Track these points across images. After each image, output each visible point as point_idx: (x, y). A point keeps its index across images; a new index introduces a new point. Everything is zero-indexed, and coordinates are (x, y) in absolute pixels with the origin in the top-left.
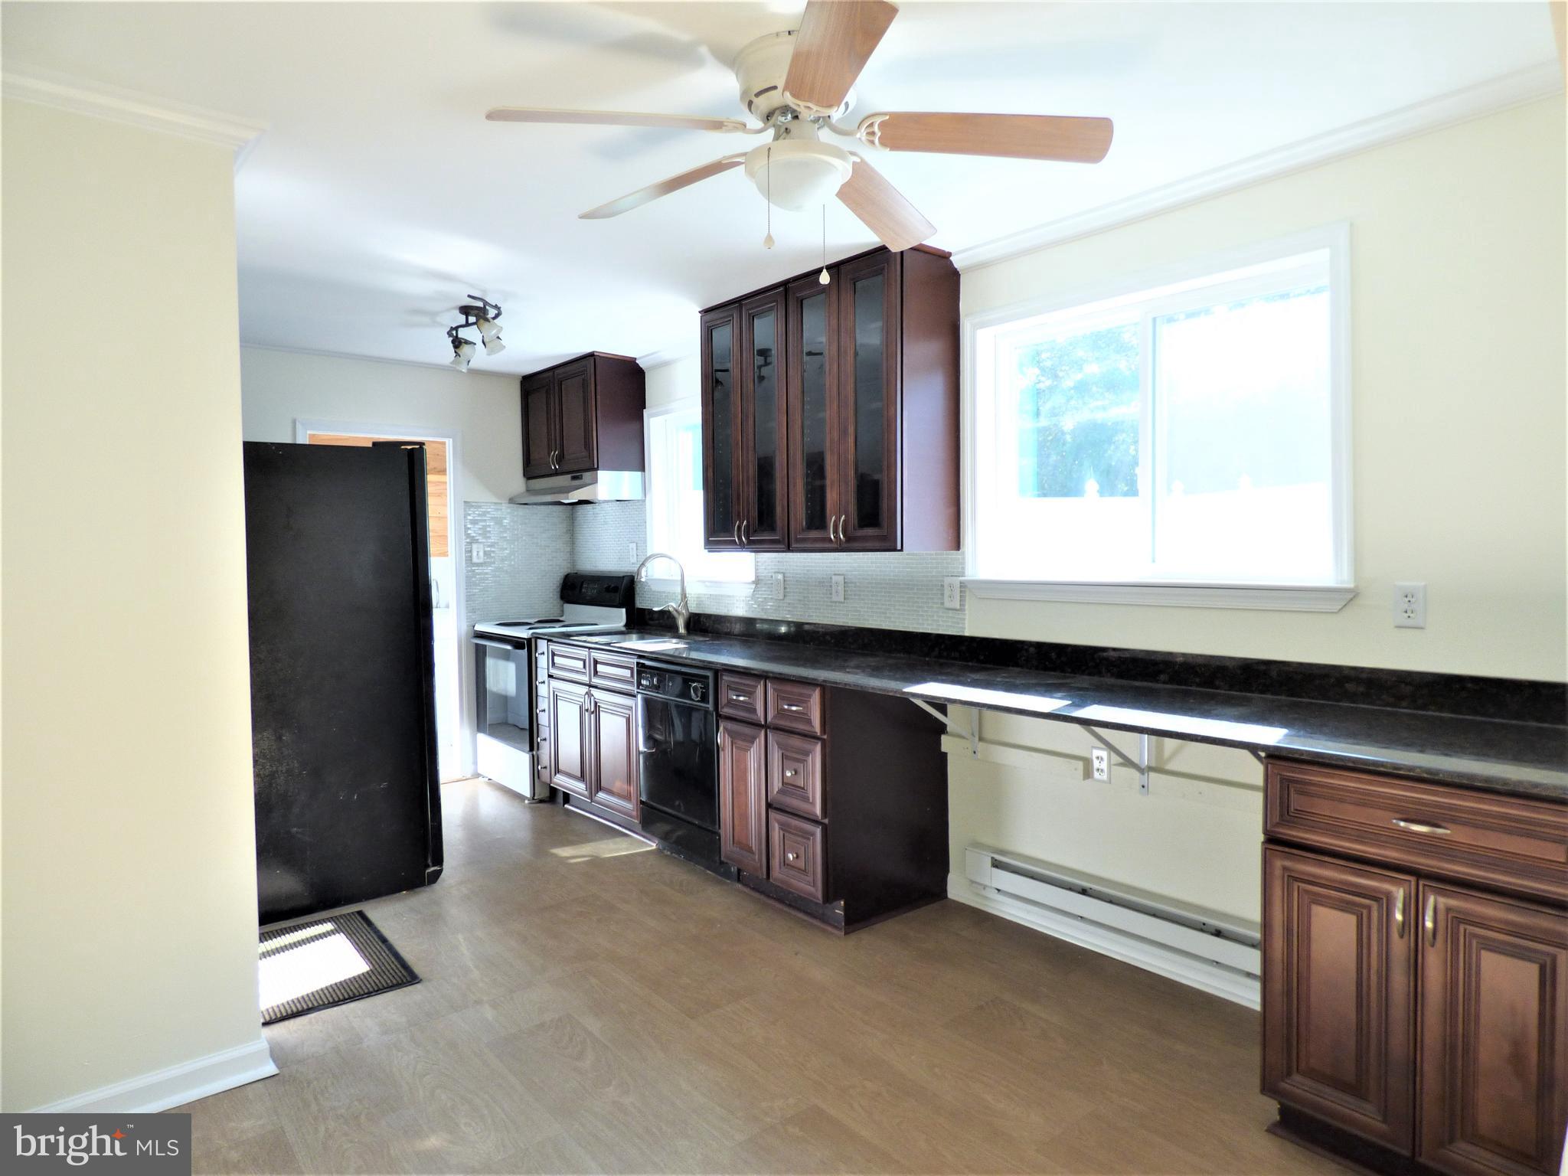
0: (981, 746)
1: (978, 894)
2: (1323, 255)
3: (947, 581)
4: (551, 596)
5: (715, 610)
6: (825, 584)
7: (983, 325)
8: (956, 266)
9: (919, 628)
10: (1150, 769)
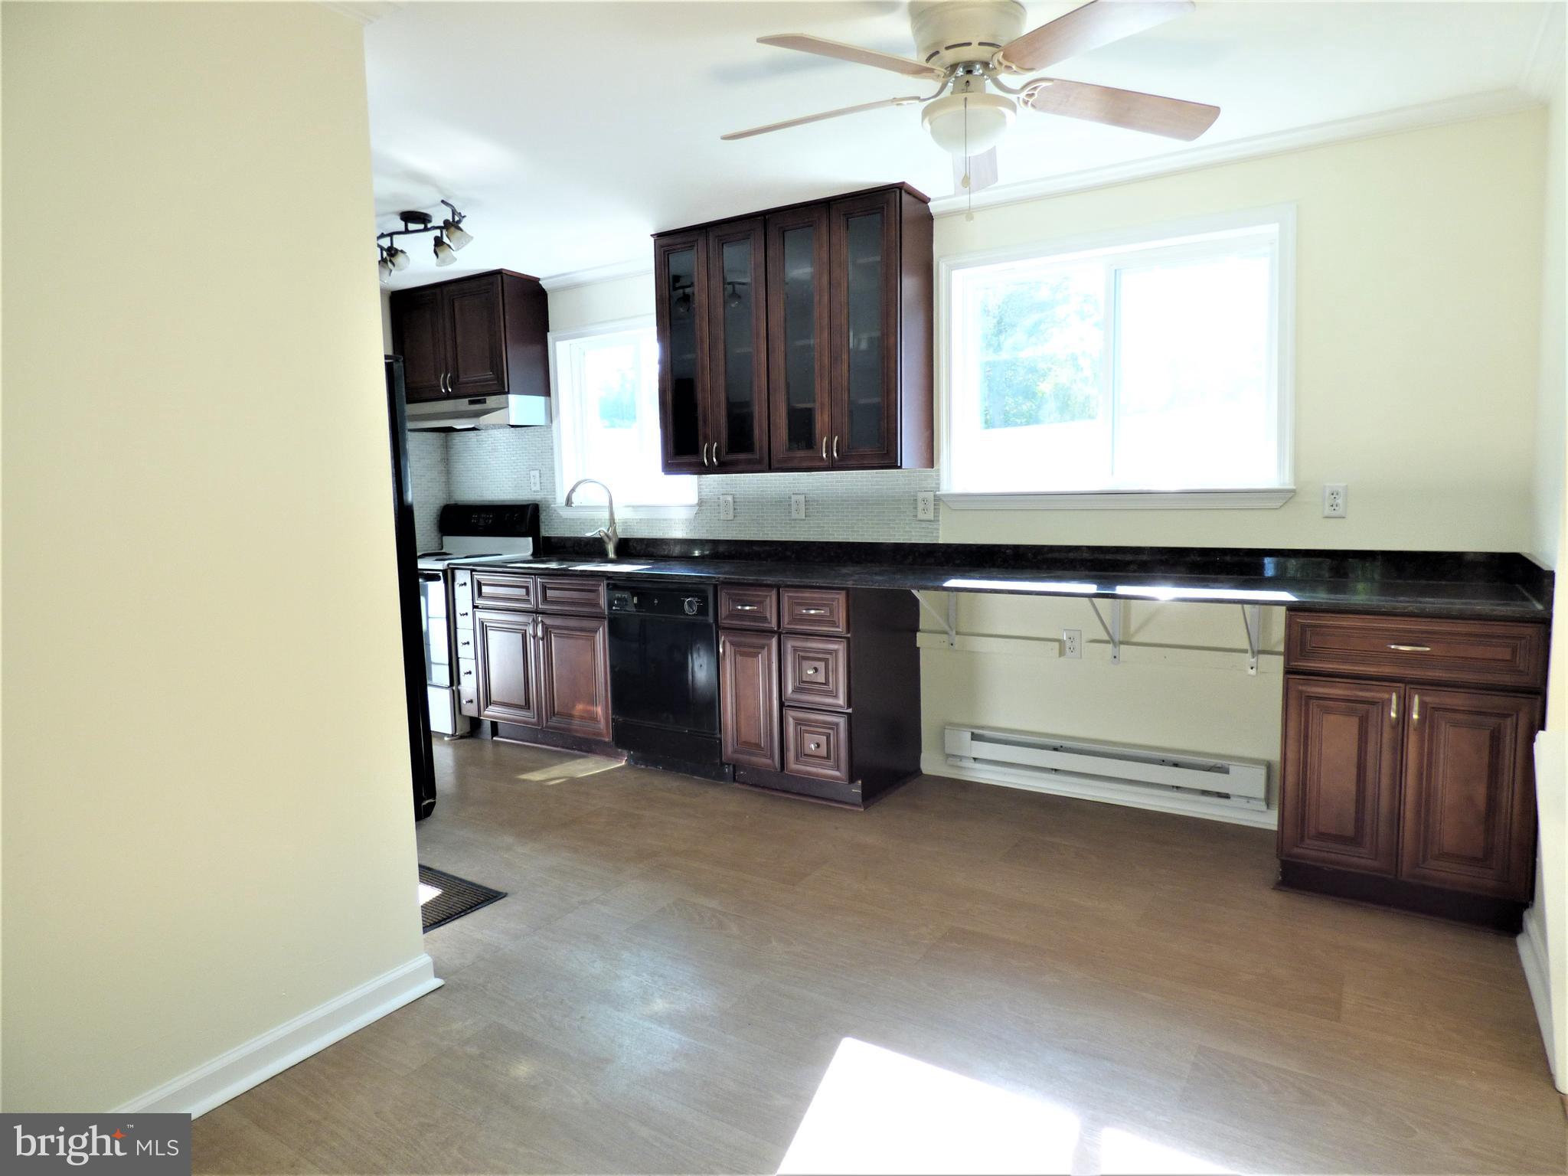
0: (957, 638)
1: (953, 766)
2: (1273, 229)
3: (921, 496)
4: (429, 528)
5: (646, 534)
6: (783, 503)
7: (958, 267)
8: (931, 211)
9: (890, 540)
10: (1122, 643)
